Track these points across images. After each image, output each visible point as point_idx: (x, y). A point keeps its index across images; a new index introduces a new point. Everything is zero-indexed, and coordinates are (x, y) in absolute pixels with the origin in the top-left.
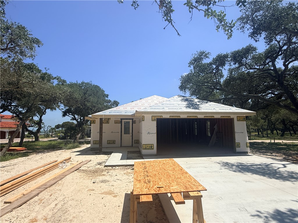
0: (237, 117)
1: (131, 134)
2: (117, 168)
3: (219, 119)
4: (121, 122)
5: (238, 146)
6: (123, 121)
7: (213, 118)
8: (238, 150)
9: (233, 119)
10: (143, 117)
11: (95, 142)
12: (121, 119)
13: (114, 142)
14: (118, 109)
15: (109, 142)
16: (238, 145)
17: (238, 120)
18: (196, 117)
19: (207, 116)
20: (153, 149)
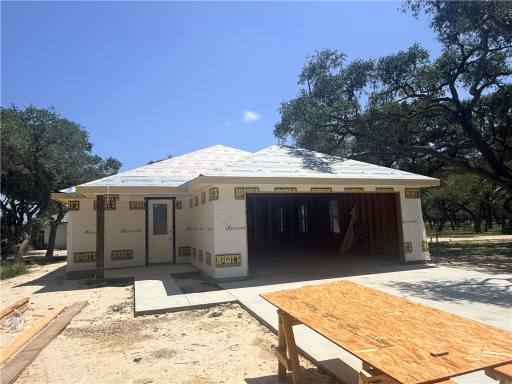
0: (405, 189)
1: (170, 235)
2: (171, 315)
3: (372, 195)
4: (146, 205)
5: (408, 249)
6: (151, 203)
7: (361, 191)
8: (408, 257)
9: (398, 193)
10: (216, 190)
11: (79, 257)
12: (145, 198)
13: (128, 255)
14: (141, 174)
15: (118, 255)
16: (408, 247)
17: (407, 197)
18: (329, 191)
19: (350, 189)
20: (240, 265)
